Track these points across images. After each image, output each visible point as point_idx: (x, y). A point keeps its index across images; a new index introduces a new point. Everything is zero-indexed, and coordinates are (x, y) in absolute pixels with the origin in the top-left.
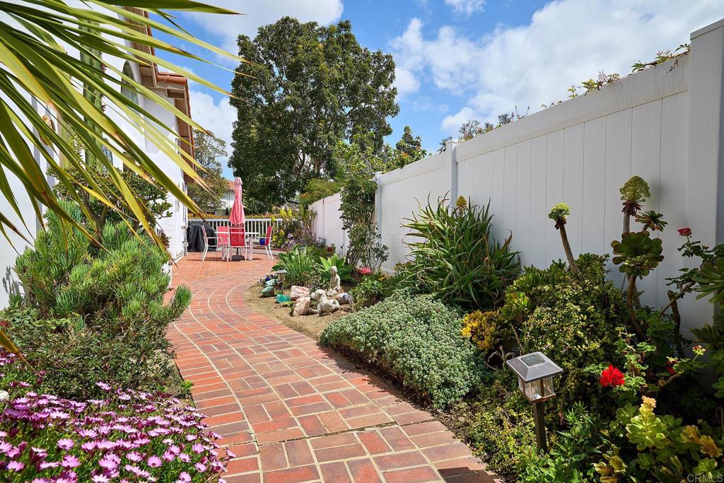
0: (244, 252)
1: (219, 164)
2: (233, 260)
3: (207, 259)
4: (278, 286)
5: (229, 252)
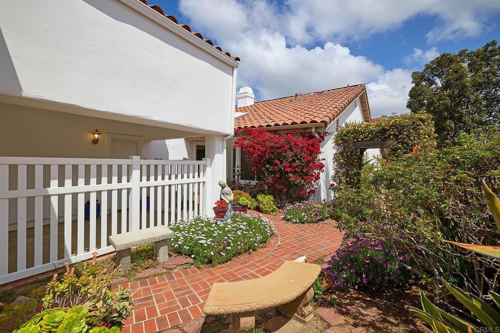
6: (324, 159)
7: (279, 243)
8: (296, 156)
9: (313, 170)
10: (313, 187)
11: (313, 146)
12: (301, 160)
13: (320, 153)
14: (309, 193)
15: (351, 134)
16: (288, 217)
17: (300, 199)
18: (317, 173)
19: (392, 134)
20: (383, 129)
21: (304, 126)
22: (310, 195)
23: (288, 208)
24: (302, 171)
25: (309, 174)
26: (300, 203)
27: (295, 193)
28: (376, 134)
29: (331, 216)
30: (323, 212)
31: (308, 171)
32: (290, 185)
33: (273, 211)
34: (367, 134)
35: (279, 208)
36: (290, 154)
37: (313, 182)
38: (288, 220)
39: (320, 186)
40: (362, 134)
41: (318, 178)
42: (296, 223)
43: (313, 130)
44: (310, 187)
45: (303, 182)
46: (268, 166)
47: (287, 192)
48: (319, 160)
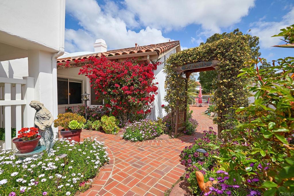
0: (202, 104)
1: (195, 78)
2: (199, 107)
3: (193, 106)
4: (208, 112)
5: (198, 104)
6: (157, 83)
7: (110, 176)
8: (134, 80)
9: (149, 92)
10: (149, 107)
11: (148, 71)
12: (138, 83)
13: (154, 78)
14: (146, 112)
15: (181, 58)
16: (127, 136)
17: (139, 118)
18: (152, 95)
19: (218, 53)
20: (210, 49)
21: (140, 54)
22: (147, 114)
23: (127, 127)
24: (139, 94)
25: (146, 96)
26: (138, 121)
27: (134, 113)
28: (203, 54)
29: (164, 131)
30: (158, 129)
31: (145, 93)
32: (129, 107)
33: (114, 131)
34: (195, 56)
35: (120, 127)
36: (129, 79)
37: (149, 103)
38: (127, 139)
39: (155, 106)
40: (190, 56)
41: (152, 99)
42: (134, 141)
43: (148, 58)
44: (146, 108)
45: (140, 103)
46: (109, 90)
47: (128, 112)
48: (154, 84)
